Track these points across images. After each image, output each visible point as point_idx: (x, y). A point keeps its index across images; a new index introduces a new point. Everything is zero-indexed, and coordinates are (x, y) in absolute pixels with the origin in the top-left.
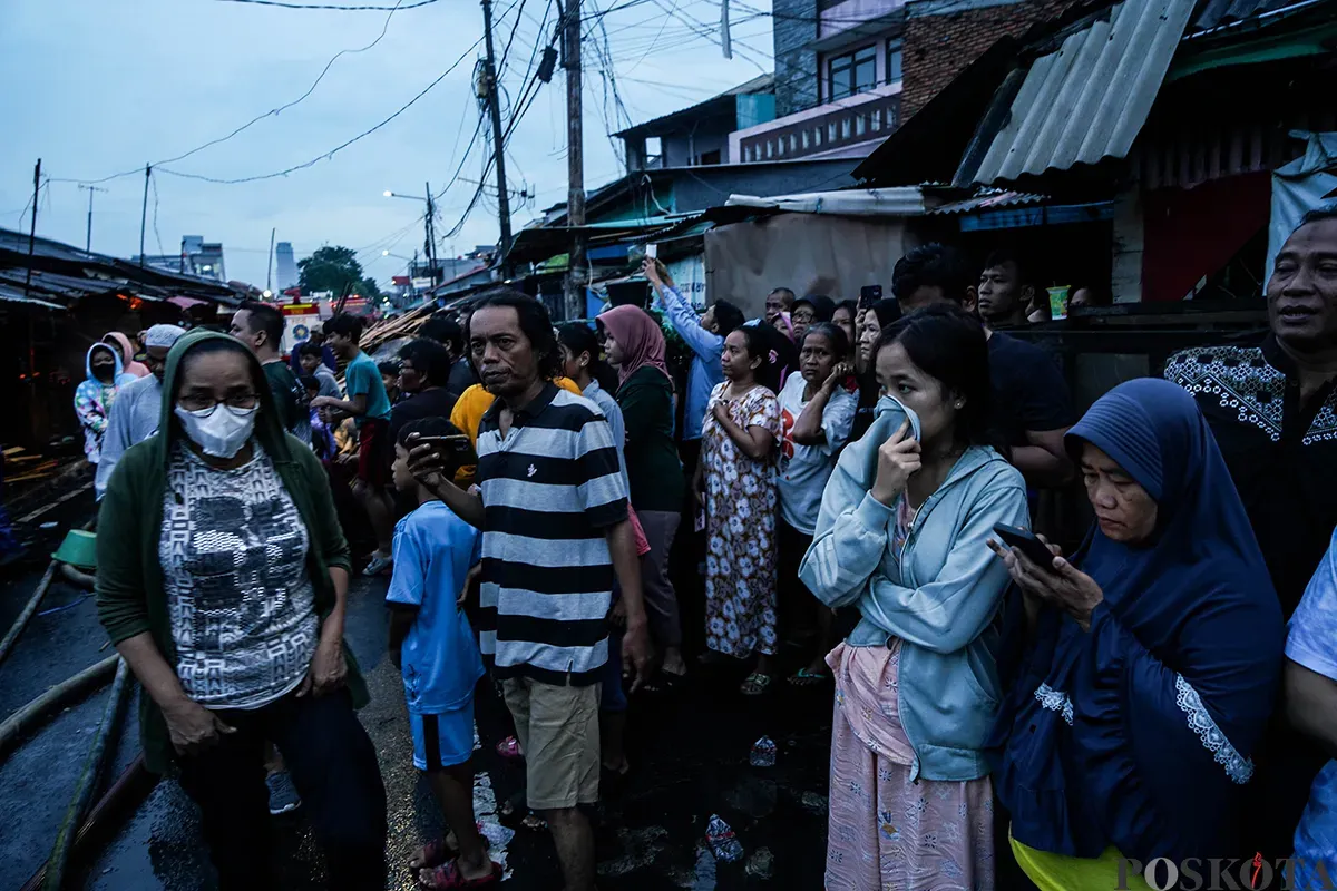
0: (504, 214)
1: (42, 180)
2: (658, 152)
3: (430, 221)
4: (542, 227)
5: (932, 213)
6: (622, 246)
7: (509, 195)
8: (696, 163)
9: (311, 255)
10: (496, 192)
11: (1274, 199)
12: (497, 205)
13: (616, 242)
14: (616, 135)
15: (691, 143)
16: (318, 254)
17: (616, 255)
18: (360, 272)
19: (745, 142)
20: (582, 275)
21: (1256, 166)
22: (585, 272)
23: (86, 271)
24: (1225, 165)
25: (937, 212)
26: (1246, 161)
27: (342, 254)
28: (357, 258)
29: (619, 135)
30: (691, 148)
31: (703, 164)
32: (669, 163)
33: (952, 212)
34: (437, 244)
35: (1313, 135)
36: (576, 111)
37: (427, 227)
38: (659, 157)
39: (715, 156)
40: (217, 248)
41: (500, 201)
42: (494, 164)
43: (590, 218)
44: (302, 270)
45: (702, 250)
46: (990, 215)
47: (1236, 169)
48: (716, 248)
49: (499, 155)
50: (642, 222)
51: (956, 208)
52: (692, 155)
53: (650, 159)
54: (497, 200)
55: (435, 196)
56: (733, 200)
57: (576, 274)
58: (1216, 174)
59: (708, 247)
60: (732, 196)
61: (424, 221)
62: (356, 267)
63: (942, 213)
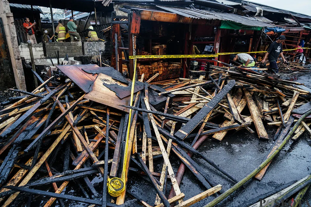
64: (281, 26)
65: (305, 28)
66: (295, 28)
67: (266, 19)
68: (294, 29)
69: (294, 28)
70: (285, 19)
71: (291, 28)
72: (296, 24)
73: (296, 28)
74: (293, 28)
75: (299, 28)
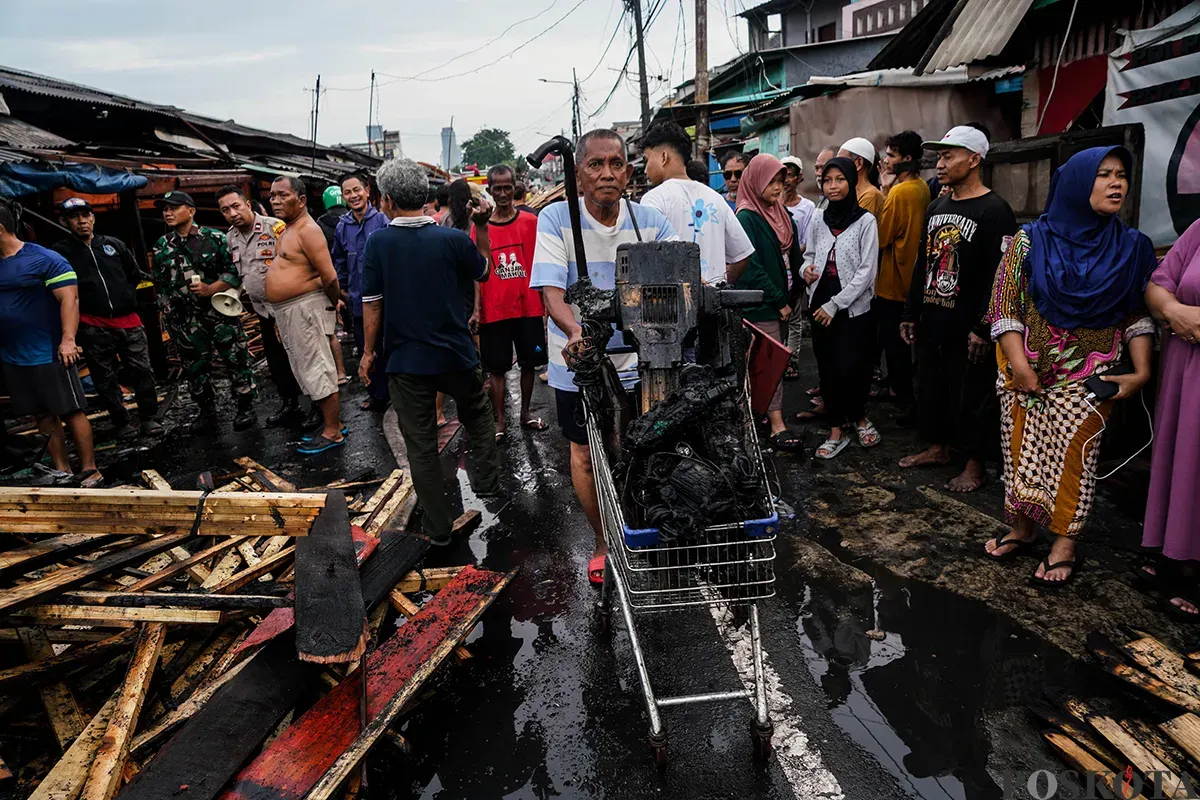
0: (644, 95)
1: (321, 90)
2: (778, 27)
3: (577, 102)
4: (674, 105)
5: (974, 81)
6: (736, 118)
7: (648, 79)
8: (813, 41)
9: (472, 138)
10: (638, 78)
11: (1109, 71)
12: (639, 89)
13: (729, 115)
14: (740, 15)
15: (809, 16)
16: (478, 137)
17: (731, 126)
18: (513, 151)
19: (857, 15)
20: (705, 143)
21: (1101, 51)
22: (708, 140)
23: (328, 156)
24: (1085, 51)
25: (977, 79)
26: (1096, 49)
27: (498, 135)
28: (511, 139)
29: (742, 15)
30: (809, 23)
31: (820, 41)
32: (789, 40)
33: (989, 79)
34: (582, 123)
35: (1127, 32)
36: (702, 10)
37: (574, 108)
38: (779, 32)
39: (829, 30)
40: (396, 135)
41: (641, 85)
42: (636, 52)
43: (712, 96)
44: (464, 151)
45: (787, 121)
46: (1018, 79)
47: (1090, 53)
48: (798, 117)
49: (640, 44)
50: (752, 98)
51: (993, 75)
52: (809, 29)
53: (770, 35)
54: (639, 84)
55: (581, 80)
56: (812, 81)
57: (700, 142)
58: (1079, 57)
59: (792, 116)
60: (812, 78)
61: (571, 102)
62: (509, 146)
63: (981, 80)
64: (121, 164)
65: (249, 171)
66: (205, 173)
67: (28, 130)
68: (198, 177)
69: (197, 173)
70: (161, 135)
71: (185, 173)
72: (214, 155)
73: (210, 173)
74: (191, 173)
75: (223, 173)
